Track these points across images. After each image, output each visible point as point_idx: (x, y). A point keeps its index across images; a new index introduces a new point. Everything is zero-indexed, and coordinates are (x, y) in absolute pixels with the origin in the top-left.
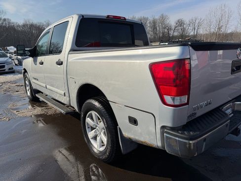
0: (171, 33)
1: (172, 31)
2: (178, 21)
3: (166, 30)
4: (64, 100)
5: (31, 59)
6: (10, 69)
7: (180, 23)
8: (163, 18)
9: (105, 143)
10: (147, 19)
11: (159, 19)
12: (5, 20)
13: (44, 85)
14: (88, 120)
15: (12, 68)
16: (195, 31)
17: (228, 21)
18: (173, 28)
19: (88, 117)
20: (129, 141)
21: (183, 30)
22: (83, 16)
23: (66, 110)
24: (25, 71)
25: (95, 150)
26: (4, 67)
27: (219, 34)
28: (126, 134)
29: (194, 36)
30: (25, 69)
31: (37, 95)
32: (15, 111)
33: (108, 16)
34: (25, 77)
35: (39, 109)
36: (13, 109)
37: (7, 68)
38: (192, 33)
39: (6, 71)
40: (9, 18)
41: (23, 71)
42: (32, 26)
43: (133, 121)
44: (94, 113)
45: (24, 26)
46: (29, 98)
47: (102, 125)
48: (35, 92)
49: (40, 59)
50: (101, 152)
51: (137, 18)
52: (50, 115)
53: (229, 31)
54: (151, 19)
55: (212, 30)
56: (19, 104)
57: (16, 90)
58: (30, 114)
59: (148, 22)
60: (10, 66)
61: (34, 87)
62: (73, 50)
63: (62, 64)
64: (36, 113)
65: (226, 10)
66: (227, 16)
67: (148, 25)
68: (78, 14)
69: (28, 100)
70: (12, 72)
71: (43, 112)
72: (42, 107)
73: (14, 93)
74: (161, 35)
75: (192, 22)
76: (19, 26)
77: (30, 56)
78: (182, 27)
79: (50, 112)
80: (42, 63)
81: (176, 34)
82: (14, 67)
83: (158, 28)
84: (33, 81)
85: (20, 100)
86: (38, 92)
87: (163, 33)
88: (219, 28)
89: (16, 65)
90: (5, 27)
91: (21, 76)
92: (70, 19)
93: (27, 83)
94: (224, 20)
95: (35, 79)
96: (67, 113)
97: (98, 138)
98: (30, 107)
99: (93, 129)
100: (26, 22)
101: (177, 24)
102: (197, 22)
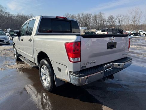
0: (105, 23)
2: (110, 17)
3: (102, 22)
4: (32, 60)
5: (17, 37)
6: (7, 42)
7: (111, 18)
8: (101, 14)
9: (49, 81)
10: (91, 15)
12: (6, 13)
13: (23, 52)
14: (42, 70)
15: (8, 42)
16: (120, 23)
17: (140, 18)
18: (107, 20)
19: (42, 69)
20: (59, 80)
21: (113, 22)
22: (43, 17)
23: (33, 65)
24: (14, 44)
25: (45, 86)
26: (4, 41)
27: (135, 25)
28: (58, 76)
29: (119, 26)
30: (14, 43)
31: (20, 57)
32: (7, 66)
33: (57, 17)
34: (14, 47)
35: (21, 65)
36: (6, 65)
38: (118, 24)
39: (5, 43)
40: (9, 12)
41: (13, 44)
42: (22, 17)
43: (59, 70)
44: (44, 66)
45: (17, 16)
46: (16, 59)
47: (48, 72)
48: (19, 55)
49: (22, 37)
50: (47, 86)
51: (85, 14)
52: (26, 69)
53: (140, 24)
54: (93, 15)
55: (130, 23)
56: (10, 62)
57: (9, 54)
58: (16, 67)
60: (7, 41)
61: (19, 53)
62: (37, 34)
63: (31, 41)
64: (18, 67)
65: (139, 11)
66: (139, 14)
67: (92, 18)
68: (40, 16)
69: (15, 60)
70: (8, 44)
71: (22, 67)
72: (22, 64)
73: (8, 56)
74: (99, 25)
75: (118, 18)
76: (14, 17)
77: (17, 36)
78: (112, 21)
79: (26, 67)
80: (22, 40)
81: (108, 24)
82: (9, 41)
83: (98, 20)
84: (18, 49)
85: (11, 60)
86: (21, 55)
88: (134, 22)
89: (11, 40)
90: (6, 17)
91: (12, 46)
92: (36, 18)
93: (15, 50)
94: (137, 17)
95: (19, 48)
96: (33, 67)
97: (46, 79)
98: (16, 64)
99: (44, 75)
100: (19, 14)
101: (109, 18)
102: (121, 17)
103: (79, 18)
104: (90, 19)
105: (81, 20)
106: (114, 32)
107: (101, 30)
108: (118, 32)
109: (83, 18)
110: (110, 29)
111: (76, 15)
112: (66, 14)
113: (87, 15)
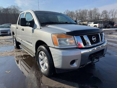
1: (100, 17)
2: (104, 11)
3: (97, 16)
7: (105, 12)
10: (87, 11)
11: (93, 11)
16: (113, 16)
18: (101, 15)
21: (106, 16)
26: (7, 32)
29: (112, 19)
37: (8, 33)
39: (8, 34)
51: (82, 10)
54: (89, 10)
59: (87, 12)
67: (88, 13)
74: (94, 18)
75: (112, 12)
78: (106, 14)
81: (102, 18)
83: (93, 15)
87: (95, 18)
101: (103, 13)
102: (114, 11)
103: (77, 14)
104: (86, 14)
105: (79, 15)
106: (105, 24)
107: (93, 23)
108: (109, 24)
109: (80, 14)
110: (102, 21)
111: (75, 12)
112: (66, 11)
113: (84, 11)
